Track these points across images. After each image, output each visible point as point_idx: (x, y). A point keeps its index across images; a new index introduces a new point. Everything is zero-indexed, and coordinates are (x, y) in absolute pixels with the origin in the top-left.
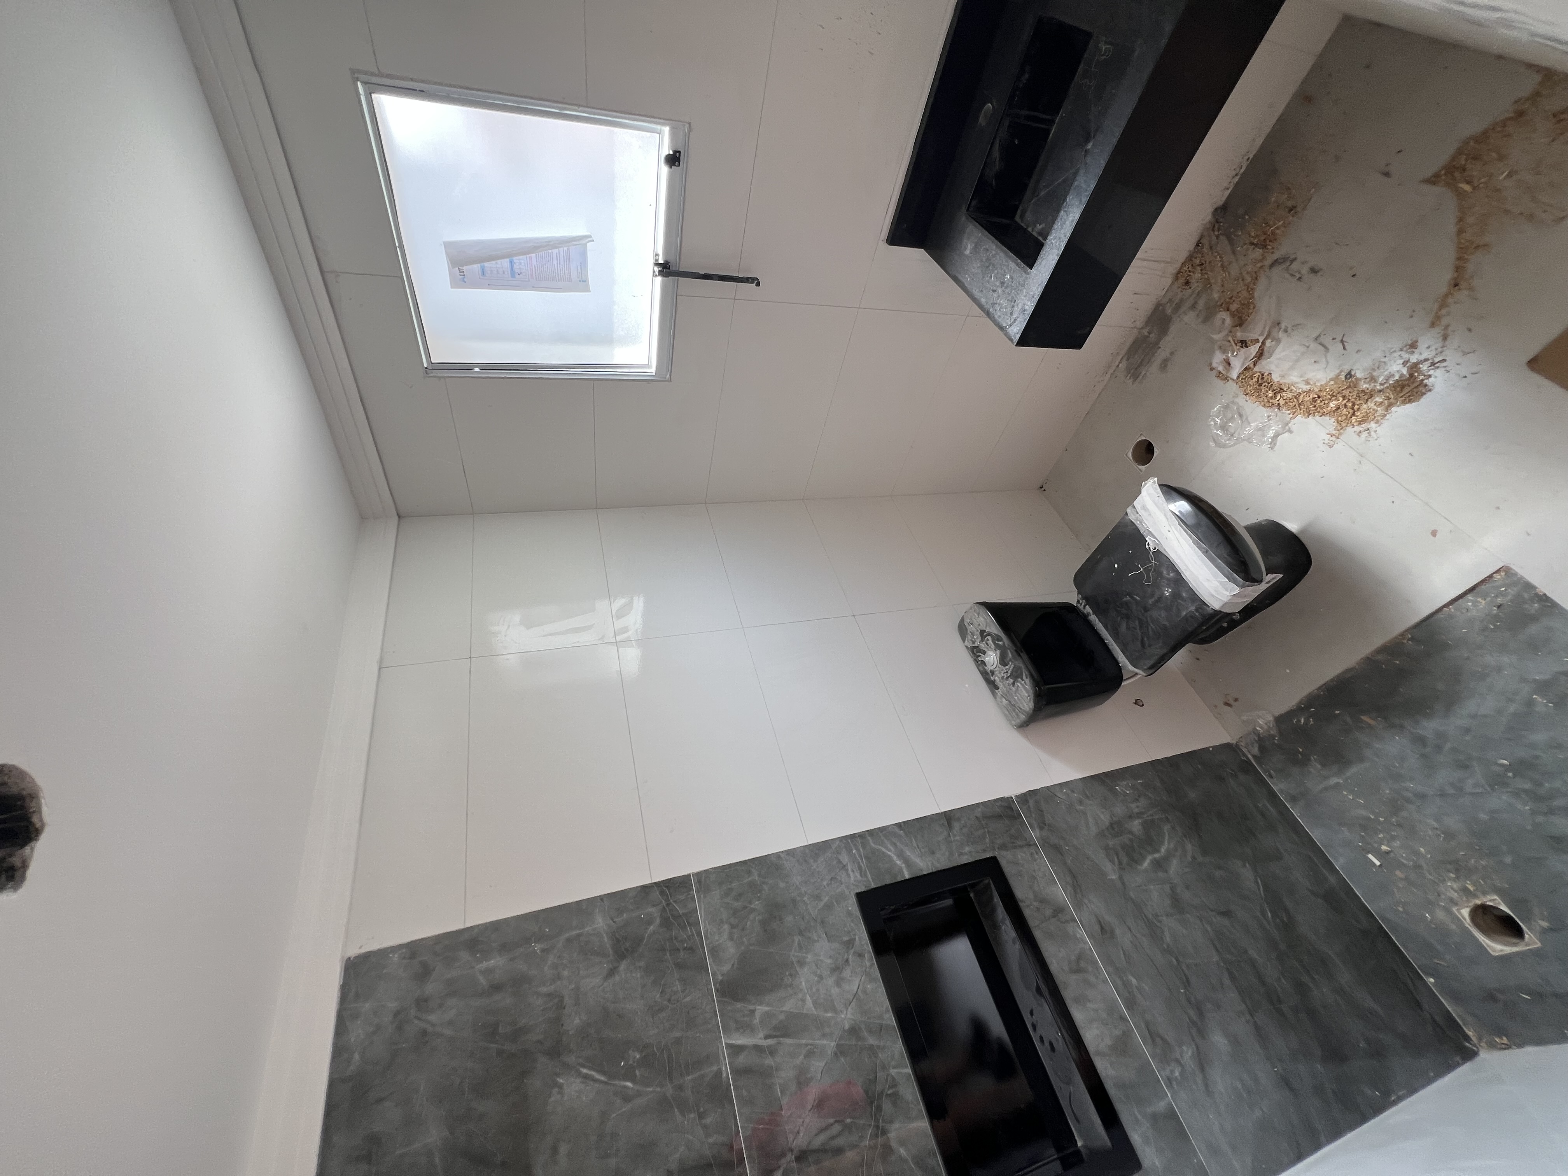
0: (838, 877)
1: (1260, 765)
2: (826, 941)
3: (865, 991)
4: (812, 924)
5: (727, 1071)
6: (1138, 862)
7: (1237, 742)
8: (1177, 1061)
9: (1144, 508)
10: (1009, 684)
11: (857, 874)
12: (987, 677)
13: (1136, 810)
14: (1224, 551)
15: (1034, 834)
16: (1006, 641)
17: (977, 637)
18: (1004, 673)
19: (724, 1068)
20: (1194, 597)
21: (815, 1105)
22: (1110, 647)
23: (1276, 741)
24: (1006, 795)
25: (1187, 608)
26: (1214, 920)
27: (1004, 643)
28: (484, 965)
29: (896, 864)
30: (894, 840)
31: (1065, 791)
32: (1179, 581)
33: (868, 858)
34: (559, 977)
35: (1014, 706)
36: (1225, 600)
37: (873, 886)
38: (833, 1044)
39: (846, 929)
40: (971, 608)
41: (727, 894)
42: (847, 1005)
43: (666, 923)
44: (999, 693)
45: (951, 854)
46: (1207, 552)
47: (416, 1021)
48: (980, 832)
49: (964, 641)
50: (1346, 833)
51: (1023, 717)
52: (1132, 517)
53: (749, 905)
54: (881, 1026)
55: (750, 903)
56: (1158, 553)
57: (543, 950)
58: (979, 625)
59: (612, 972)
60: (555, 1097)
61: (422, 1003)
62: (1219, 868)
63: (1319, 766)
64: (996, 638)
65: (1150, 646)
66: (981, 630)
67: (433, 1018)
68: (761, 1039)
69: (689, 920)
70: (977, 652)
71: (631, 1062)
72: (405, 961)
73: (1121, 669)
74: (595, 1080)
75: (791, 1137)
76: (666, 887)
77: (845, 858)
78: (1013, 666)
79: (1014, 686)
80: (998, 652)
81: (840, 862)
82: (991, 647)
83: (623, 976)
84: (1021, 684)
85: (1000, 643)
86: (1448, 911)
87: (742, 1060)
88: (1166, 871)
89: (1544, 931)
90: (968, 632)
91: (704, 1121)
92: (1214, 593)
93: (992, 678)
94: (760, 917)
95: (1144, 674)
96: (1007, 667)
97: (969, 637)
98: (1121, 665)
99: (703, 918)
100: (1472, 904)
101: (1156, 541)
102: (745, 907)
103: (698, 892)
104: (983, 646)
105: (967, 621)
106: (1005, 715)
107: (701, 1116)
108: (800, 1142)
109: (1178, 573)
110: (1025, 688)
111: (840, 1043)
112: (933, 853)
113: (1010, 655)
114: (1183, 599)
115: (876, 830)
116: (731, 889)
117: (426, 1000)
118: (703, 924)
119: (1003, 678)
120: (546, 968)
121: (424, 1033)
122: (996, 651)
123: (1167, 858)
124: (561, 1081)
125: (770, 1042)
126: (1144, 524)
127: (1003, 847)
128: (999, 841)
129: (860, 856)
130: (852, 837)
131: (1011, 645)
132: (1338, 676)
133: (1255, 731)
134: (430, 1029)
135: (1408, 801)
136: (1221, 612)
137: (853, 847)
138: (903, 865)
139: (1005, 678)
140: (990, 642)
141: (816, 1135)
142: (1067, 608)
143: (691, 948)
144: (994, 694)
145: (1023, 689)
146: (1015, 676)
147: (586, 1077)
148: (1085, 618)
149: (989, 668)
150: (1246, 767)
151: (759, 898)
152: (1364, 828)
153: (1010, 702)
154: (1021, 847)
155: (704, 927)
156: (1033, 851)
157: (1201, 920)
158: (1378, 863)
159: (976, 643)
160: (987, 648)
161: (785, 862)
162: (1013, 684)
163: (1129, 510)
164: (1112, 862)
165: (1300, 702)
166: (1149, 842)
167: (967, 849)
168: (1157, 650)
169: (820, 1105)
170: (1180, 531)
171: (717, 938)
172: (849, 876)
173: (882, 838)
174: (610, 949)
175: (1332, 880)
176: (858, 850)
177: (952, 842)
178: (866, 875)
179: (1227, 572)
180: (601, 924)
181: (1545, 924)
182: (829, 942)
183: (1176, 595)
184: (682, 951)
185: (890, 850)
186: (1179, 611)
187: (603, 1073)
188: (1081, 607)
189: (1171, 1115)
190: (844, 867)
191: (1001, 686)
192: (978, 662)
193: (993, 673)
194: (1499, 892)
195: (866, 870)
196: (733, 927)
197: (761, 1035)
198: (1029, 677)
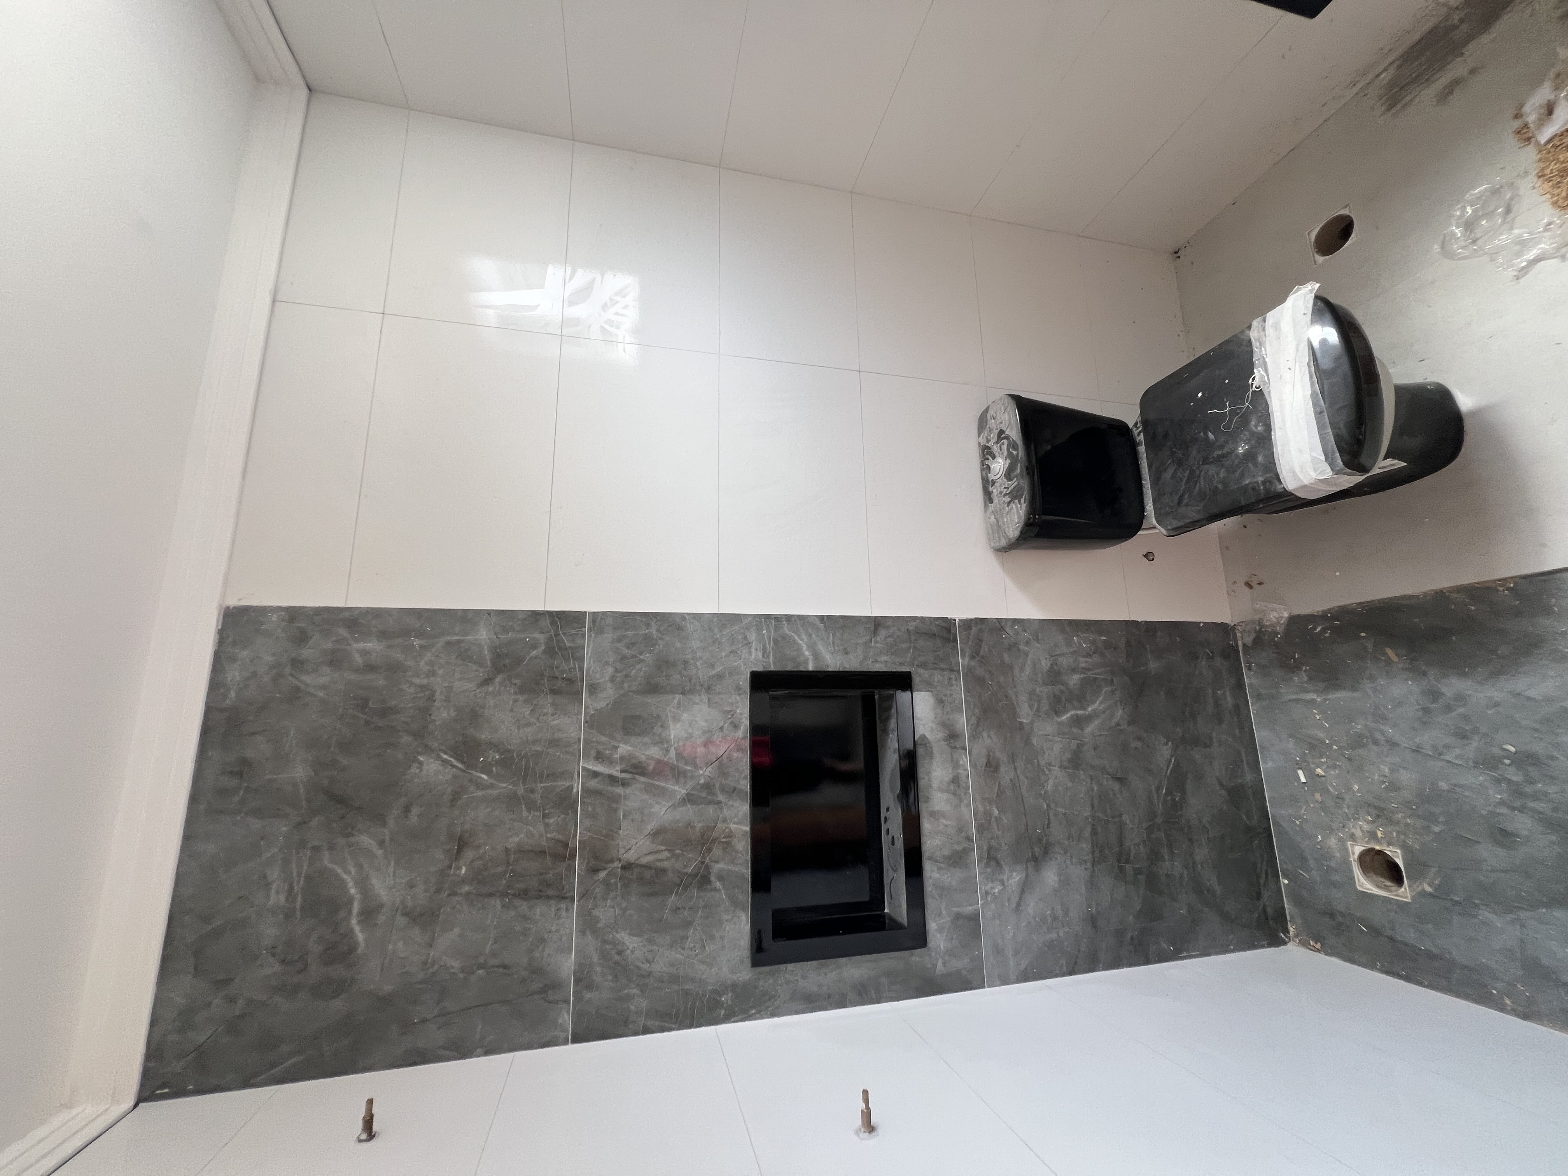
0: (739, 652)
1: (1244, 654)
2: (707, 706)
3: (730, 759)
4: (698, 688)
5: (578, 788)
6: (1058, 713)
7: (1235, 625)
8: (1002, 882)
9: (1277, 326)
10: (1004, 501)
11: (760, 655)
12: (987, 484)
13: (1083, 665)
14: (1345, 417)
15: (962, 661)
16: (1021, 453)
17: (994, 436)
18: (1004, 488)
19: (576, 785)
20: (1271, 466)
21: (651, 833)
22: (1144, 490)
23: (1276, 639)
24: (949, 615)
25: (1254, 476)
26: (1105, 783)
27: (1018, 453)
28: (361, 645)
29: (803, 654)
30: (810, 630)
31: (1017, 627)
32: (1265, 440)
33: (776, 641)
34: (433, 673)
35: (999, 527)
36: (1306, 482)
37: (772, 668)
38: (684, 791)
39: (730, 700)
40: (1000, 399)
41: (619, 640)
42: (708, 764)
43: (549, 652)
44: (992, 507)
45: (865, 658)
46: (1321, 413)
47: (290, 678)
48: (904, 646)
49: (979, 435)
50: (1291, 745)
51: (1004, 542)
52: (1253, 334)
53: (638, 655)
54: (735, 789)
55: (641, 653)
56: (1259, 394)
57: (421, 647)
58: (1001, 423)
59: (487, 682)
60: (414, 770)
61: (297, 664)
62: (1139, 739)
63: (1306, 679)
64: (1013, 445)
65: (1187, 505)
66: (1001, 430)
67: (307, 679)
68: (617, 771)
69: (576, 655)
70: (987, 454)
71: (490, 759)
72: (284, 623)
73: (1144, 518)
74: (453, 766)
75: (622, 851)
76: (558, 618)
77: (752, 636)
78: (1016, 483)
79: (1008, 506)
80: (1008, 461)
81: (745, 638)
82: (1002, 454)
83: (497, 688)
84: (1017, 507)
85: (1015, 452)
86: (1342, 841)
87: (593, 784)
88: (1082, 730)
89: (1423, 893)
90: (988, 426)
91: (547, 821)
92: (1297, 470)
93: (991, 489)
94: (647, 669)
95: (1166, 534)
96: (1010, 483)
97: (986, 433)
98: (1145, 514)
99: (589, 655)
100: (1369, 846)
101: (1266, 378)
102: (633, 656)
103: (590, 630)
104: (995, 449)
105: (991, 412)
106: (988, 534)
107: (545, 816)
108: (631, 856)
109: (1268, 428)
110: (1018, 513)
111: (691, 792)
112: (847, 653)
113: (1018, 471)
114: (1255, 464)
115: (796, 617)
116: (625, 636)
117: (302, 663)
118: (588, 661)
119: (1001, 493)
120: (422, 663)
121: (298, 689)
122: (1006, 460)
123: (1089, 718)
124: (421, 759)
125: (624, 775)
126: (1263, 349)
127: (924, 665)
128: (922, 659)
129: (769, 638)
130: (768, 617)
131: (1024, 459)
132: (1390, 599)
133: (1260, 622)
134: (303, 687)
135: (1376, 743)
136: (1292, 494)
137: (764, 627)
138: (811, 657)
139: (1003, 494)
140: (1005, 447)
141: (646, 855)
142: (1119, 428)
143: (569, 680)
144: (986, 506)
145: (1016, 513)
146: (1015, 495)
147: (444, 761)
148: (1133, 445)
149: (991, 476)
150: (1230, 653)
151: (651, 652)
152: (1312, 747)
153: (998, 521)
154: (942, 669)
155: (589, 664)
156: (953, 677)
157: (1092, 779)
158: (1303, 780)
159: (990, 443)
160: (999, 453)
161: (688, 625)
162: (1009, 503)
163: (1255, 323)
164: (1031, 707)
165: (1329, 610)
166: (1080, 697)
167: (884, 658)
168: (1192, 513)
169: (656, 834)
170: (1305, 371)
171: (598, 676)
172: (750, 653)
173: (799, 626)
174: (488, 661)
175: (1249, 777)
176: (768, 631)
177: (871, 647)
178: (768, 657)
179: (1330, 447)
180: (484, 637)
181: (1429, 889)
182: (709, 707)
183: (1250, 456)
184: (560, 679)
185: (802, 640)
186: (1242, 475)
187: (463, 762)
188: (1136, 432)
189: (974, 918)
190: (748, 644)
191: (996, 501)
192: (983, 466)
193: (994, 483)
194: (1405, 848)
195: (769, 652)
196: (616, 671)
197: (619, 768)
198: (1027, 501)
